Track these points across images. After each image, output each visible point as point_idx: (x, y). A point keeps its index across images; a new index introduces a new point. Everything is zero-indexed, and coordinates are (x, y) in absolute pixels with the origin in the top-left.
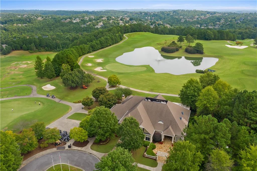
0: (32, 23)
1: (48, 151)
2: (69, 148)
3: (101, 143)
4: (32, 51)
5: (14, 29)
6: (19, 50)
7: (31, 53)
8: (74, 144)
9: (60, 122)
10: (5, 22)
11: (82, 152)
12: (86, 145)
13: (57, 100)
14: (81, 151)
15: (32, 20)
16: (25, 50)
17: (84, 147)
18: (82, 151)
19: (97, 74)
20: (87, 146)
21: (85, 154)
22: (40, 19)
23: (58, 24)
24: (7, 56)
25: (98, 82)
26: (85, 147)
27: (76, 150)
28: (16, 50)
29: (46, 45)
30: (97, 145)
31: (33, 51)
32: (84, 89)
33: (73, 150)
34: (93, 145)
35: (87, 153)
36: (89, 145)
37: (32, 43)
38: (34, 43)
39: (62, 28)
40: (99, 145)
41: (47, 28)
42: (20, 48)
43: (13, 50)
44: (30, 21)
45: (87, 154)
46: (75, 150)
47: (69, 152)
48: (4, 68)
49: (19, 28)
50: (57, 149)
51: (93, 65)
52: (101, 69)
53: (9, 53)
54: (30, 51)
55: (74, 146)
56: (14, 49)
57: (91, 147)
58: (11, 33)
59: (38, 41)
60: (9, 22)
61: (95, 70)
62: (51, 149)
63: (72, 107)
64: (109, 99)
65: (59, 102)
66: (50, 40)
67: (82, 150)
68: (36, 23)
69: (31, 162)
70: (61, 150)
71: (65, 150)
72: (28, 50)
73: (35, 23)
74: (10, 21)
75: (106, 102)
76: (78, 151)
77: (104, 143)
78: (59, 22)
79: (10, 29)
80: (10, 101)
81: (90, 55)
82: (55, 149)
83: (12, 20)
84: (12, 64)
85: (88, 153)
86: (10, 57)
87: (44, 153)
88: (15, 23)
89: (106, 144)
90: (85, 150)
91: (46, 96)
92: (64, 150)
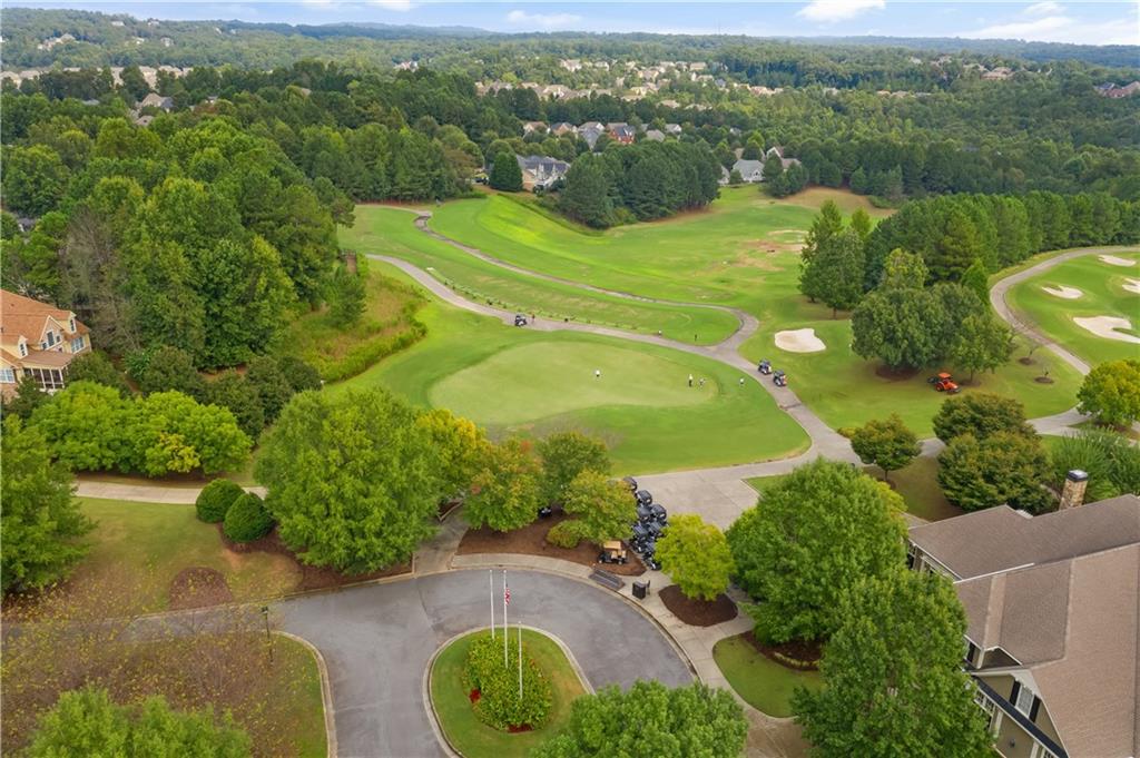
0: (954, 91)
1: (560, 566)
2: (633, 598)
3: (778, 655)
4: (885, 200)
5: (870, 107)
6: (832, 186)
7: (878, 207)
8: (663, 594)
9: (703, 481)
10: (851, 79)
11: (666, 645)
12: (705, 624)
13: (784, 397)
14: (666, 636)
15: (961, 77)
16: (855, 191)
17: (694, 624)
18: (671, 637)
19: (1072, 343)
20: (709, 629)
21: (671, 656)
22: (1000, 75)
23: (1069, 102)
24: (779, 203)
25: (1038, 380)
26: (697, 629)
27: (650, 620)
28: (822, 184)
29: (950, 183)
30: (753, 649)
31: (889, 200)
32: (942, 390)
33: (642, 613)
34: (736, 642)
35: (681, 656)
36: (720, 632)
37: (896, 165)
38: (903, 169)
39: (1083, 124)
40: (761, 654)
41: (1010, 113)
42: (840, 180)
43: (813, 184)
44: (950, 80)
45: (680, 660)
46: (651, 616)
47: (623, 609)
48: (736, 242)
49: (892, 107)
50: (591, 577)
51: (1089, 300)
52: (1116, 330)
53: (793, 193)
54: (875, 199)
55: (659, 599)
56: (818, 180)
57: (723, 641)
58: (852, 121)
59: (922, 160)
60: (868, 79)
61: (1075, 324)
62: (574, 564)
63: (813, 445)
64: (993, 468)
65: (789, 407)
66: (982, 162)
67: (674, 632)
68: (968, 92)
69: (475, 571)
70: (602, 588)
71: (615, 595)
72: (867, 192)
73: (965, 91)
74: (870, 76)
75: (973, 477)
76: (654, 628)
77: (793, 662)
78: (1081, 96)
79: (857, 105)
80: (622, 346)
81: (1116, 254)
82: (582, 572)
83: (878, 74)
84: (771, 233)
85: (684, 660)
86: (787, 209)
87: (537, 565)
88: (889, 86)
89: (797, 672)
90: (686, 641)
91: (757, 367)
92: (612, 593)
